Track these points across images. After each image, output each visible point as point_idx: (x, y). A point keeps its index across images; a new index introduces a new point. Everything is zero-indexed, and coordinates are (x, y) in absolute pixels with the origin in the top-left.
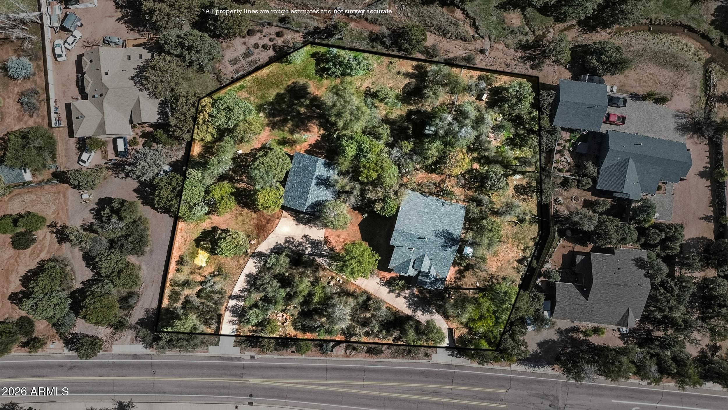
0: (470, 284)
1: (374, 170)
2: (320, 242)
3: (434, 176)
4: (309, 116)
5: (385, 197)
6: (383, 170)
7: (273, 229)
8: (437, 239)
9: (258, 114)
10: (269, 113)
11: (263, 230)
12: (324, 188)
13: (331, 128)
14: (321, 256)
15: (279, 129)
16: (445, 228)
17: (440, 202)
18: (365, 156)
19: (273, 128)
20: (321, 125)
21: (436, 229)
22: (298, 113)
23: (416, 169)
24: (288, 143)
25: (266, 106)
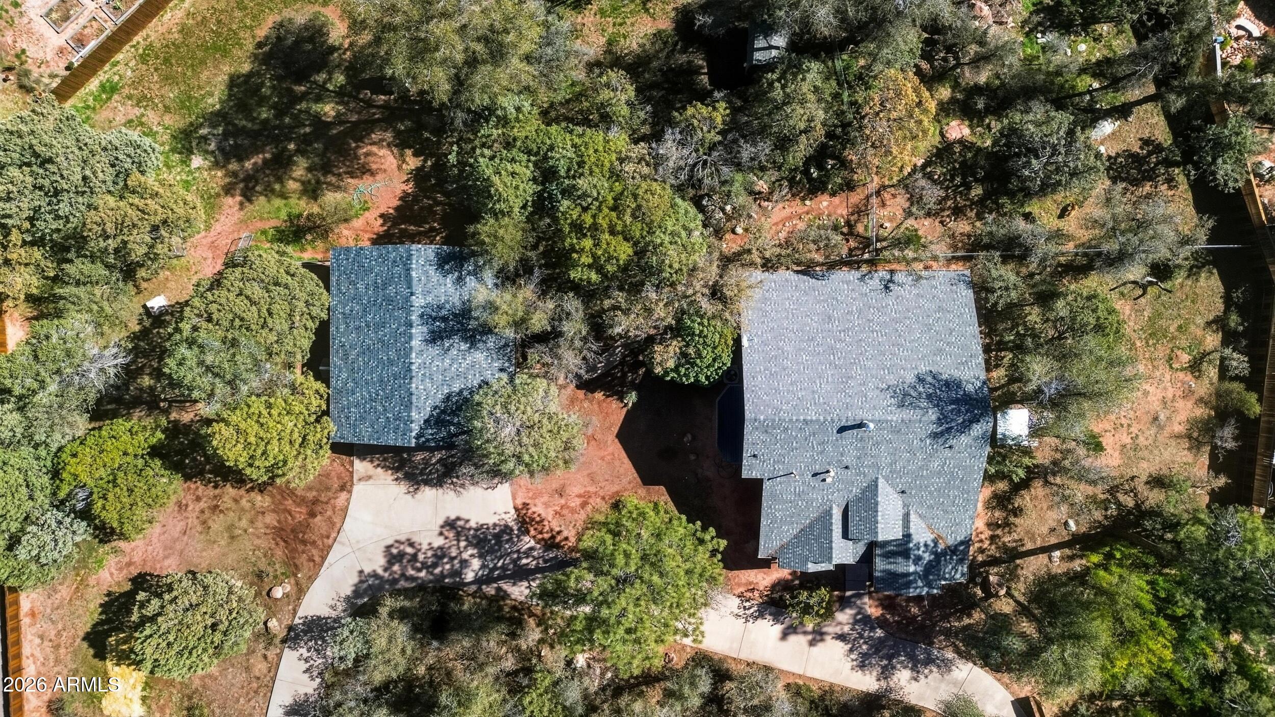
0: (1045, 530)
1: (613, 232)
2: (507, 529)
3: (824, 202)
4: (355, 124)
5: (680, 315)
6: (650, 225)
7: (335, 527)
8: (907, 414)
9: (185, 162)
10: (221, 149)
11: (304, 542)
12: (464, 346)
13: (439, 143)
14: (520, 574)
15: (269, 192)
16: (923, 368)
17: (875, 282)
18: (567, 192)
19: (248, 196)
20: (402, 143)
21: (892, 380)
22: (319, 123)
23: (756, 195)
24: (310, 230)
25: (203, 131)
